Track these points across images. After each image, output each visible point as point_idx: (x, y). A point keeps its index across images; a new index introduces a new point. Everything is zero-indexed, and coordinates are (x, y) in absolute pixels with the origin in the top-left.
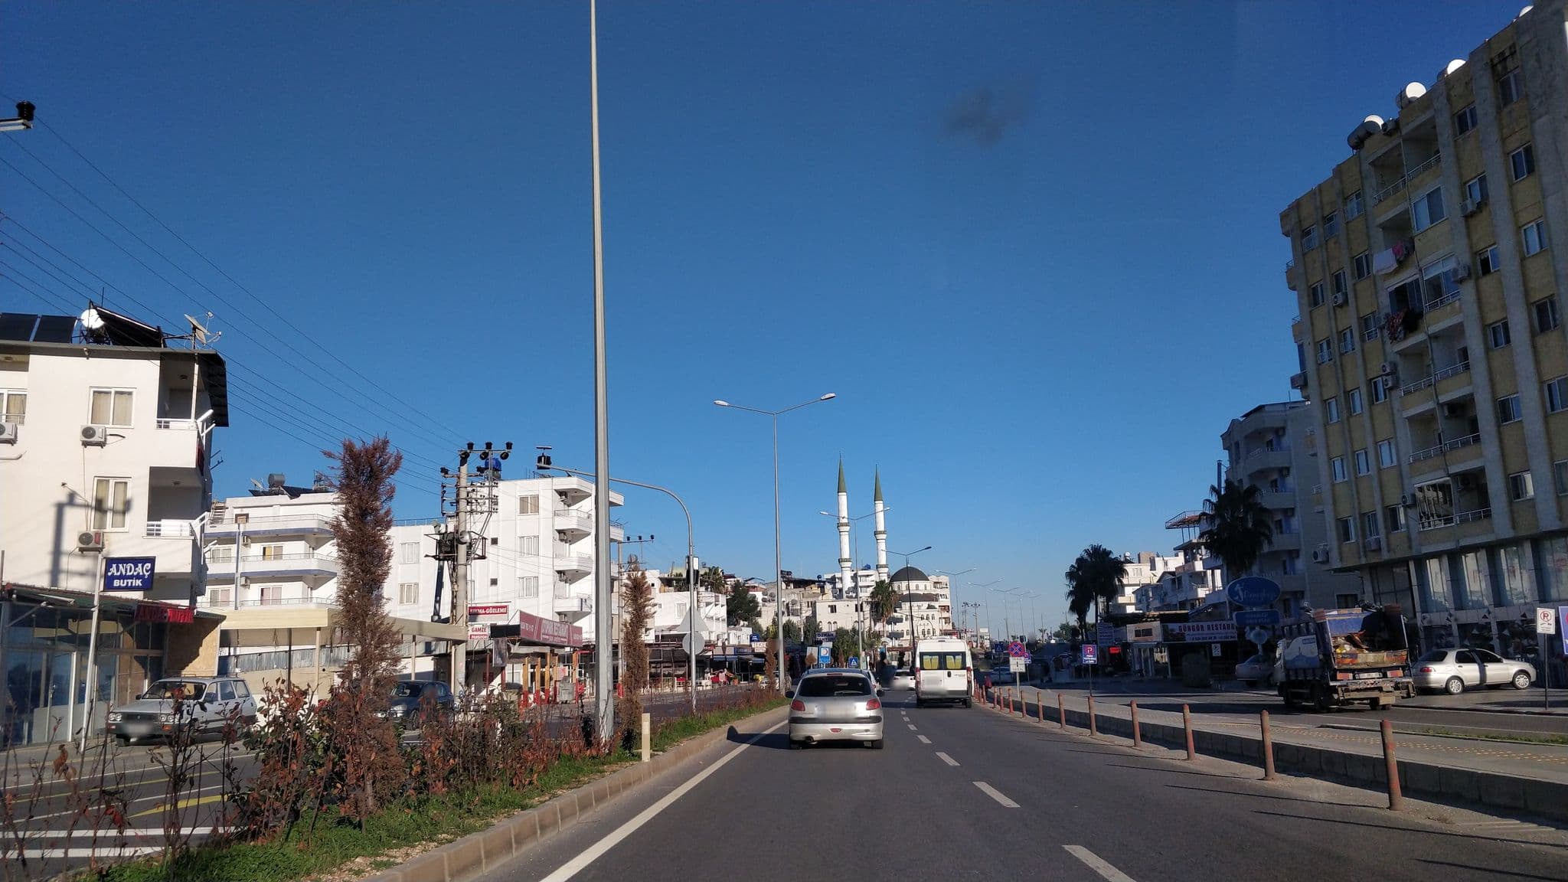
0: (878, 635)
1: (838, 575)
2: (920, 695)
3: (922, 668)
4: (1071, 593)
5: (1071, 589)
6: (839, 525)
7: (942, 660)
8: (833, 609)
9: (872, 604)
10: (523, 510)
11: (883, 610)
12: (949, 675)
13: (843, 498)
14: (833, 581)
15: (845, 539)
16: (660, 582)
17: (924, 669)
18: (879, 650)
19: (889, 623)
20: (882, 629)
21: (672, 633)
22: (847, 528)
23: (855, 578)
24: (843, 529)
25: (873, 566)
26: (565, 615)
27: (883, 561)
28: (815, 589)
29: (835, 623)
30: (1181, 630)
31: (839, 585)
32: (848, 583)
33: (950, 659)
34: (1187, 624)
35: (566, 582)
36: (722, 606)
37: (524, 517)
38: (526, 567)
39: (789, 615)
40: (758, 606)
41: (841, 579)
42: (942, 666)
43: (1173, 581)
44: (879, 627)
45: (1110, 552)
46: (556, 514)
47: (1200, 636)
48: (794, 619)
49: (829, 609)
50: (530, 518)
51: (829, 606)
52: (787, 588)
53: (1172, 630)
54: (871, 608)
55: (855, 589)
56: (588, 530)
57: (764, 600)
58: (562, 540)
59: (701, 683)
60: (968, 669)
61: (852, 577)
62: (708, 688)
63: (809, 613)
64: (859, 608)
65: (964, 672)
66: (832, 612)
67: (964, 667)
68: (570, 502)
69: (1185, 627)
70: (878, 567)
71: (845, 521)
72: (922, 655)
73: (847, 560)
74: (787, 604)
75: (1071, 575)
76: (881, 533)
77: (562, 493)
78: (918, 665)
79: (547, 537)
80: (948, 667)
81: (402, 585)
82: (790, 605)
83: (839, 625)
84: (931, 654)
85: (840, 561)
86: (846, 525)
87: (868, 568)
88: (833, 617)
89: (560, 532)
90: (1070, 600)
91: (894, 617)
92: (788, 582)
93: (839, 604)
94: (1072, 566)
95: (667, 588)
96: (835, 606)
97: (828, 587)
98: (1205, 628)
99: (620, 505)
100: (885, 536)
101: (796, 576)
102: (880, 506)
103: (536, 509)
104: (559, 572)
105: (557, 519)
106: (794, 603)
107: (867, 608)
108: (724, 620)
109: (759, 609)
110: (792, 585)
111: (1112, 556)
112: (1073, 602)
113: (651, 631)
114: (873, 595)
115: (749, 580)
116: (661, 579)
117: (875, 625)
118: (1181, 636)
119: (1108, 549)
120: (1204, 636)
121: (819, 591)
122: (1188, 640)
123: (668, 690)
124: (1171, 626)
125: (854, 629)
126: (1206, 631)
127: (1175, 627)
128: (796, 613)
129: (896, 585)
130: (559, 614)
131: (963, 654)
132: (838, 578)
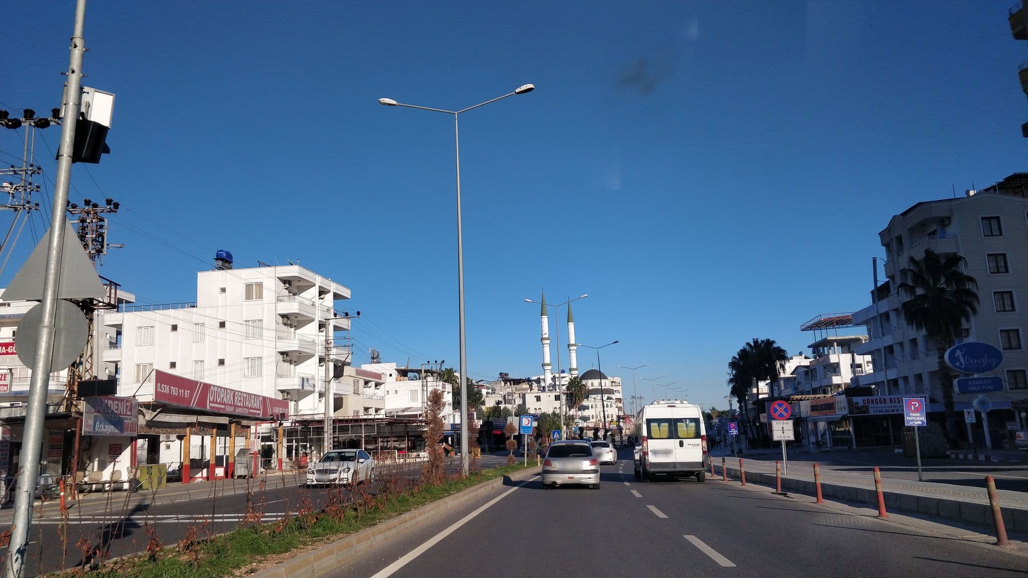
0: (572, 418)
1: (542, 377)
2: (648, 467)
3: (650, 437)
4: (731, 381)
5: (732, 377)
6: (542, 339)
7: (673, 428)
8: (538, 399)
9: (567, 394)
10: (249, 296)
11: (575, 399)
12: (681, 444)
13: (545, 319)
14: (538, 381)
15: (547, 349)
16: (397, 373)
17: (652, 438)
18: (573, 429)
19: (579, 410)
20: (575, 414)
21: (405, 413)
22: (548, 342)
23: (554, 379)
24: (545, 342)
25: (567, 370)
26: (288, 393)
27: (574, 366)
28: (525, 386)
29: (540, 409)
30: (864, 403)
31: (543, 384)
32: (549, 381)
33: (681, 427)
34: (870, 398)
35: (291, 364)
36: (448, 393)
37: (250, 302)
38: (250, 349)
39: (505, 404)
40: (482, 397)
41: (544, 380)
42: (673, 434)
43: (806, 373)
44: (573, 412)
45: (773, 342)
46: (279, 300)
47: (884, 409)
48: (509, 406)
49: (536, 398)
50: (254, 303)
51: (535, 397)
52: (505, 386)
53: (857, 403)
54: (567, 397)
55: (554, 386)
56: (313, 316)
57: (488, 393)
58: (285, 324)
59: (419, 455)
60: (702, 438)
61: (552, 378)
62: (426, 459)
63: (521, 402)
64: (557, 398)
65: (699, 441)
66: (538, 400)
67: (697, 435)
68: (296, 291)
69: (868, 400)
70: (570, 370)
71: (547, 336)
72: (649, 421)
73: (548, 365)
74: (504, 396)
75: (733, 365)
76: (572, 345)
77: (286, 281)
78: (645, 433)
79: (270, 319)
80: (680, 435)
81: (138, 365)
82: (506, 397)
83: (543, 411)
84: (659, 421)
85: (543, 365)
86: (547, 339)
87: (563, 372)
88: (538, 405)
89: (283, 316)
90: (731, 386)
91: (583, 406)
92: (506, 381)
93: (543, 396)
94: (734, 357)
95: (402, 378)
96: (540, 396)
97: (535, 385)
98: (888, 401)
99: (347, 298)
100: (576, 347)
101: (511, 376)
102: (571, 326)
103: (260, 296)
104: (282, 353)
105: (280, 304)
106: (509, 394)
107: (564, 398)
108: (450, 404)
109: (483, 399)
110: (509, 383)
111: (775, 345)
112: (733, 388)
113: (381, 411)
114: (568, 388)
115: (480, 382)
116: (397, 370)
117: (570, 410)
118: (866, 409)
119: (771, 339)
120: (887, 409)
121: (528, 386)
122: (872, 412)
123: (388, 462)
124: (855, 399)
125: (554, 413)
126: (888, 404)
127: (859, 400)
128: (510, 402)
129: (584, 382)
130: (282, 391)
131: (696, 421)
132: (542, 379)
